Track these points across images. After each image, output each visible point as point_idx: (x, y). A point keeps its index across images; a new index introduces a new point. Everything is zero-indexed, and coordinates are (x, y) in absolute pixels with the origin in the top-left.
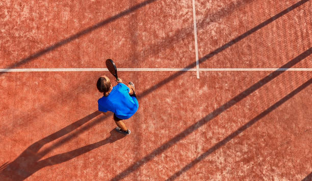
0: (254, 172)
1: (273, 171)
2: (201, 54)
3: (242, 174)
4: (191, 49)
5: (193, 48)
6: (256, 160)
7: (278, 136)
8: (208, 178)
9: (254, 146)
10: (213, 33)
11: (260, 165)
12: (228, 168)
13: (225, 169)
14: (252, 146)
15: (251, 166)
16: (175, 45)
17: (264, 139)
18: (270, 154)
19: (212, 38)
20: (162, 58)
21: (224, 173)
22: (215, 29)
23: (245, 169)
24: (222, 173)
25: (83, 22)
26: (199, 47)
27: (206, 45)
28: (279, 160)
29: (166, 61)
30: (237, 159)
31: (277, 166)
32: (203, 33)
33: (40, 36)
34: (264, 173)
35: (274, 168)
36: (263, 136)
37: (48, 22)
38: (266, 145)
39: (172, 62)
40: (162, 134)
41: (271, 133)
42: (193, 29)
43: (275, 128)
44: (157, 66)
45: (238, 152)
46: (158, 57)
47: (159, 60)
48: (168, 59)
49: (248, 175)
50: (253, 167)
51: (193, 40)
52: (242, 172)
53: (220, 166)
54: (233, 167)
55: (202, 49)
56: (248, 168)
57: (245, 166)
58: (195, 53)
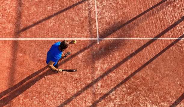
0: (134, 101)
1: (146, 100)
2: (100, 30)
3: (126, 102)
4: (94, 27)
5: (95, 26)
6: (135, 93)
7: (149, 78)
8: (105, 105)
9: (133, 84)
10: (107, 18)
11: (137, 96)
12: (117, 99)
13: (116, 99)
14: (132, 84)
15: (132, 97)
16: (84, 25)
17: (140, 80)
18: (144, 89)
19: (106, 21)
20: (76, 33)
21: (115, 102)
22: (108, 16)
23: (128, 99)
24: (114, 101)
25: (30, 13)
26: (99, 26)
27: (103, 25)
28: (150, 93)
29: (79, 34)
30: (123, 93)
31: (149, 97)
32: (101, 18)
33: (4, 20)
34: (141, 101)
35: (147, 98)
36: (139, 78)
37: (9, 12)
38: (141, 84)
39: (82, 35)
40: (75, 77)
41: (144, 76)
42: (95, 16)
43: (147, 73)
44: (73, 37)
45: (123, 88)
46: (74, 32)
47: (74, 34)
48: (80, 33)
49: (130, 103)
50: (133, 98)
51: (95, 22)
52: (126, 101)
53: (112, 97)
54: (121, 97)
55: (101, 28)
56: (130, 98)
57: (128, 97)
58: (96, 29)
